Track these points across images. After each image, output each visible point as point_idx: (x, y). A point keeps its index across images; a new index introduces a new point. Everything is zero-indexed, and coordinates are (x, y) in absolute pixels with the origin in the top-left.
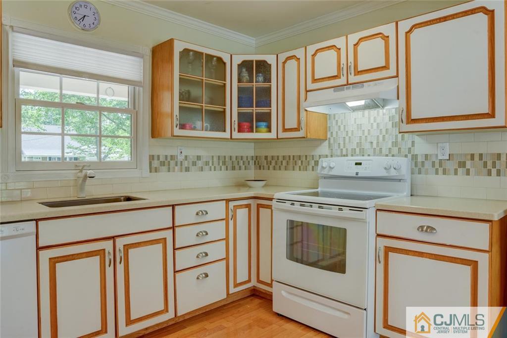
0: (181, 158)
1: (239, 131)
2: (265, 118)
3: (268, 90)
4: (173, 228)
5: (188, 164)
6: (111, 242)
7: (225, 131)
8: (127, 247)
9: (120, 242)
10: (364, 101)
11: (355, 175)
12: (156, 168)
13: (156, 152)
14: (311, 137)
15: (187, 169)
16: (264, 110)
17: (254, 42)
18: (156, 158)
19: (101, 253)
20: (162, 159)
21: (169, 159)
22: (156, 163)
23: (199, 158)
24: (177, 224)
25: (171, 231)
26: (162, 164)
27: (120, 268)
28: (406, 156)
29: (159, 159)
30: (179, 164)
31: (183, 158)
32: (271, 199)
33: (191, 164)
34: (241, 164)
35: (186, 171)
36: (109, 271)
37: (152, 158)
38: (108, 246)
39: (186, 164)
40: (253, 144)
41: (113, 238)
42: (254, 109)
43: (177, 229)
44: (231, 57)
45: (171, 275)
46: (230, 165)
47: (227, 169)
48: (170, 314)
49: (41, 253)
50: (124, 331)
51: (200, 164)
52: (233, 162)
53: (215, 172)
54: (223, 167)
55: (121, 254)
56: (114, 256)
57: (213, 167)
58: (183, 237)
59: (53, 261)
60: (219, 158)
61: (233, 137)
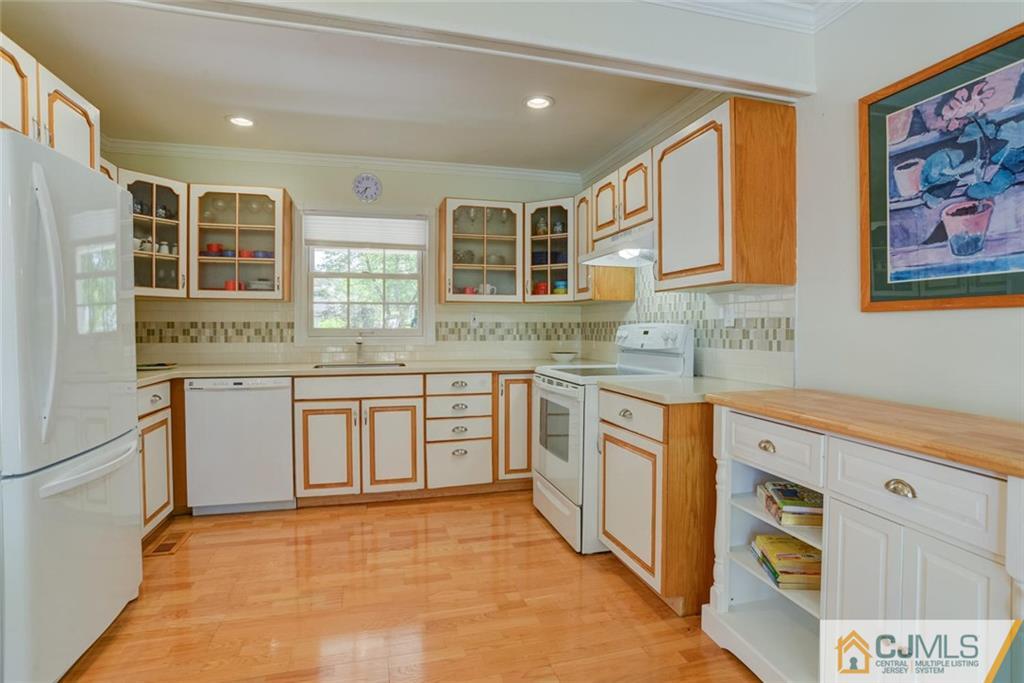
0: (474, 325)
1: (534, 293)
2: (562, 275)
3: (564, 242)
4: (424, 396)
5: (485, 331)
6: (357, 403)
7: (515, 294)
8: (373, 410)
9: (366, 405)
10: (639, 250)
11: (639, 347)
12: (444, 336)
13: (443, 320)
14: (602, 299)
15: (483, 338)
16: (559, 266)
17: (579, 178)
18: (444, 325)
19: (348, 412)
20: (450, 326)
21: (459, 326)
22: (443, 331)
23: (498, 325)
24: (428, 393)
25: (421, 400)
26: (452, 332)
27: (366, 428)
28: (682, 322)
29: (447, 326)
30: (472, 332)
31: (477, 324)
32: (532, 372)
33: (488, 331)
34: (560, 332)
35: (481, 340)
36: (355, 429)
37: (439, 325)
38: (355, 406)
39: (481, 332)
40: (579, 308)
41: (360, 400)
42: (549, 265)
43: (428, 398)
44: (524, 206)
45: (420, 445)
46: (543, 333)
47: (538, 339)
48: (419, 485)
49: (296, 404)
50: (368, 488)
51: (499, 332)
52: (547, 331)
53: (522, 342)
54: (533, 336)
55: (366, 415)
56: (360, 417)
57: (518, 336)
58: (436, 407)
59: (306, 413)
60: (527, 324)
61: (526, 300)
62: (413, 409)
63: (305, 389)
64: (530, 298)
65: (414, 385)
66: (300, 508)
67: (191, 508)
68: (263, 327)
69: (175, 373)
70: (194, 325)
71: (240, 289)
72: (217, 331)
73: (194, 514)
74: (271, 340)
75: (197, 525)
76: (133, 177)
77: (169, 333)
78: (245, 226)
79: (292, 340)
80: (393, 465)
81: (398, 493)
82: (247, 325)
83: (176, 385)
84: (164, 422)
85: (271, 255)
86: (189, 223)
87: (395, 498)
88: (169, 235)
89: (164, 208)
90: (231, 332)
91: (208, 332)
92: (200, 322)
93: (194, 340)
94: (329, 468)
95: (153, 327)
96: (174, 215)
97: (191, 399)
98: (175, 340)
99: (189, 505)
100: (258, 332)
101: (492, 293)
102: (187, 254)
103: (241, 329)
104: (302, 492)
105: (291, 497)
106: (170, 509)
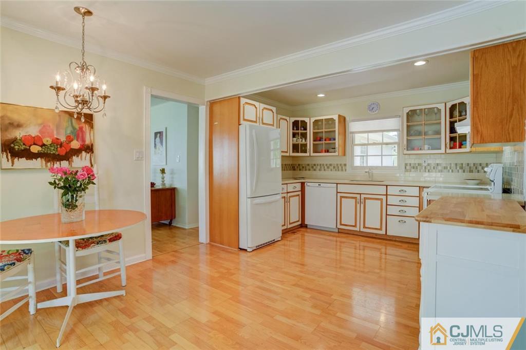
0: (425, 165)
1: (450, 148)
6: (359, 195)
7: (441, 149)
8: (365, 198)
12: (409, 170)
13: (408, 162)
15: (430, 171)
18: (409, 165)
19: (355, 198)
20: (412, 165)
21: (417, 165)
22: (409, 167)
23: (439, 164)
24: (388, 194)
25: (385, 196)
26: (413, 168)
27: (362, 205)
30: (424, 168)
31: (427, 164)
33: (432, 168)
35: (428, 172)
36: (358, 205)
37: (406, 165)
38: (358, 196)
39: (428, 168)
41: (360, 194)
43: (388, 196)
44: (446, 104)
45: (385, 216)
46: (467, 169)
47: (464, 172)
48: (383, 232)
49: (338, 194)
50: (362, 230)
51: (440, 168)
52: (470, 167)
53: (453, 173)
54: (460, 171)
55: (362, 201)
56: (361, 201)
57: (450, 170)
58: (391, 200)
59: (341, 197)
60: (456, 164)
61: (447, 152)
62: (381, 200)
63: (342, 188)
64: (449, 151)
65: (382, 190)
66: (340, 232)
67: (307, 225)
68: (336, 165)
69: (303, 181)
70: (315, 165)
71: (325, 152)
72: (322, 167)
73: (308, 227)
74: (338, 170)
75: (308, 230)
76: (293, 119)
77: (308, 167)
78: (326, 130)
79: (346, 170)
80: (373, 221)
81: (376, 234)
82: (331, 165)
83: (303, 184)
84: (298, 195)
85: (334, 139)
86: (310, 131)
87: (374, 236)
88: (304, 136)
89: (303, 127)
90: (326, 168)
91: (319, 167)
92: (316, 163)
93: (315, 170)
94: (348, 219)
95: (303, 165)
96: (305, 129)
97: (307, 189)
98: (309, 170)
99: (306, 223)
100: (334, 167)
101: (429, 149)
102: (310, 142)
103: (329, 166)
104: (339, 226)
105: (335, 227)
106: (300, 223)
